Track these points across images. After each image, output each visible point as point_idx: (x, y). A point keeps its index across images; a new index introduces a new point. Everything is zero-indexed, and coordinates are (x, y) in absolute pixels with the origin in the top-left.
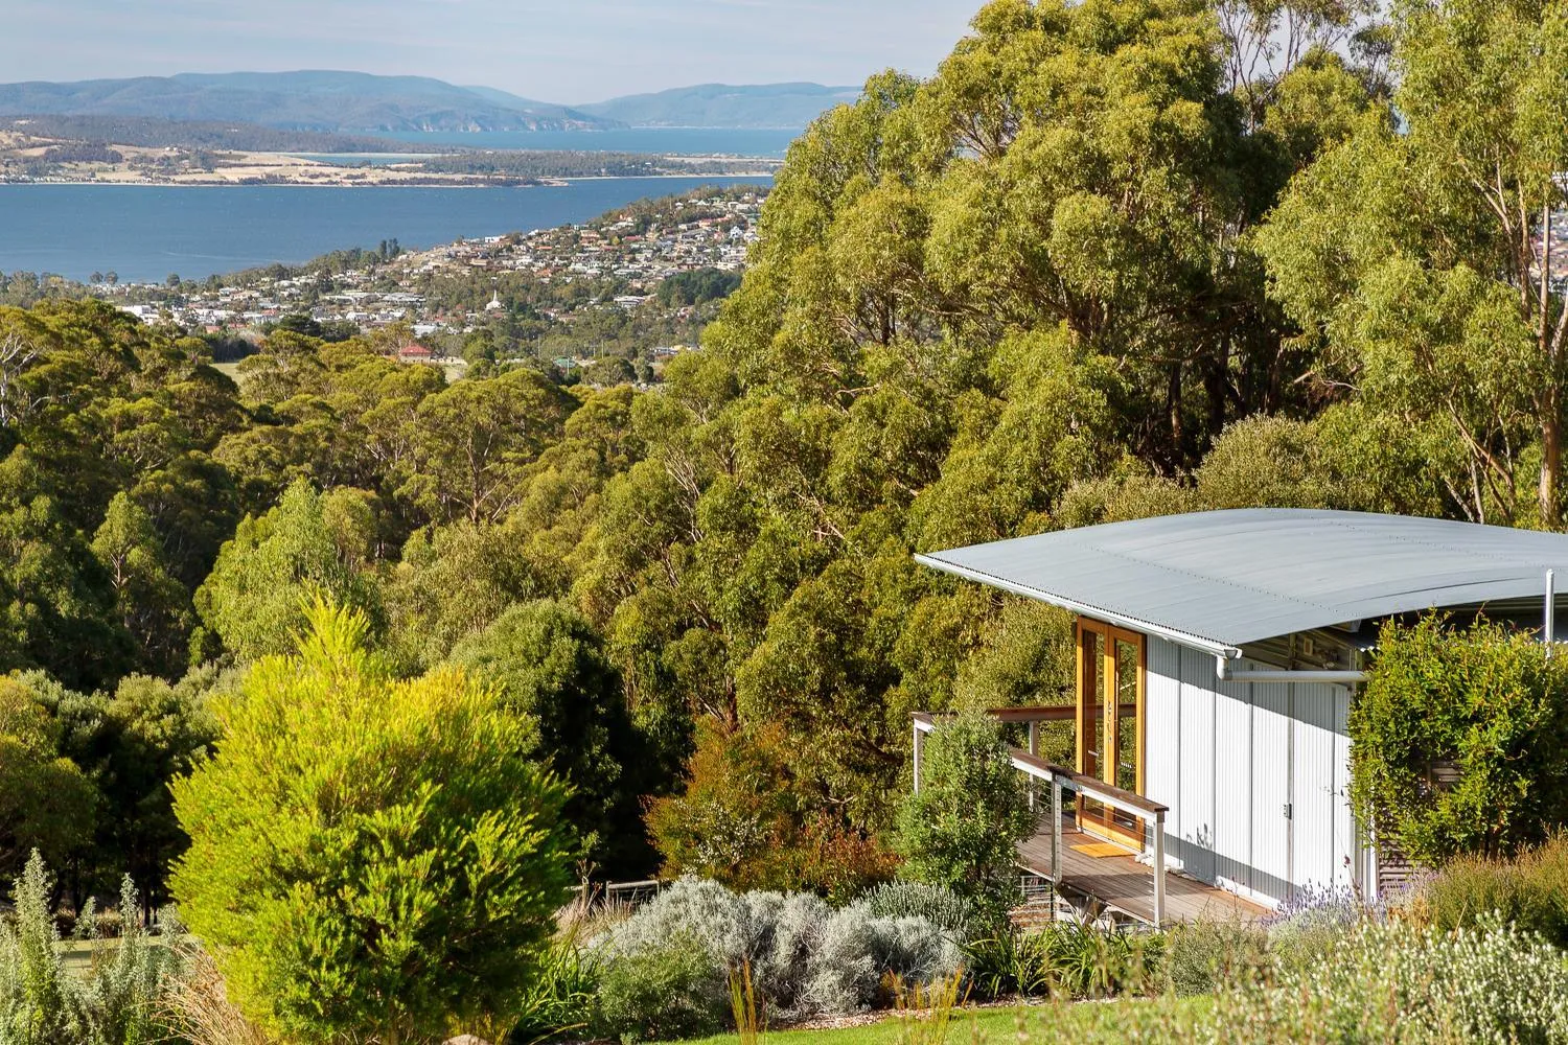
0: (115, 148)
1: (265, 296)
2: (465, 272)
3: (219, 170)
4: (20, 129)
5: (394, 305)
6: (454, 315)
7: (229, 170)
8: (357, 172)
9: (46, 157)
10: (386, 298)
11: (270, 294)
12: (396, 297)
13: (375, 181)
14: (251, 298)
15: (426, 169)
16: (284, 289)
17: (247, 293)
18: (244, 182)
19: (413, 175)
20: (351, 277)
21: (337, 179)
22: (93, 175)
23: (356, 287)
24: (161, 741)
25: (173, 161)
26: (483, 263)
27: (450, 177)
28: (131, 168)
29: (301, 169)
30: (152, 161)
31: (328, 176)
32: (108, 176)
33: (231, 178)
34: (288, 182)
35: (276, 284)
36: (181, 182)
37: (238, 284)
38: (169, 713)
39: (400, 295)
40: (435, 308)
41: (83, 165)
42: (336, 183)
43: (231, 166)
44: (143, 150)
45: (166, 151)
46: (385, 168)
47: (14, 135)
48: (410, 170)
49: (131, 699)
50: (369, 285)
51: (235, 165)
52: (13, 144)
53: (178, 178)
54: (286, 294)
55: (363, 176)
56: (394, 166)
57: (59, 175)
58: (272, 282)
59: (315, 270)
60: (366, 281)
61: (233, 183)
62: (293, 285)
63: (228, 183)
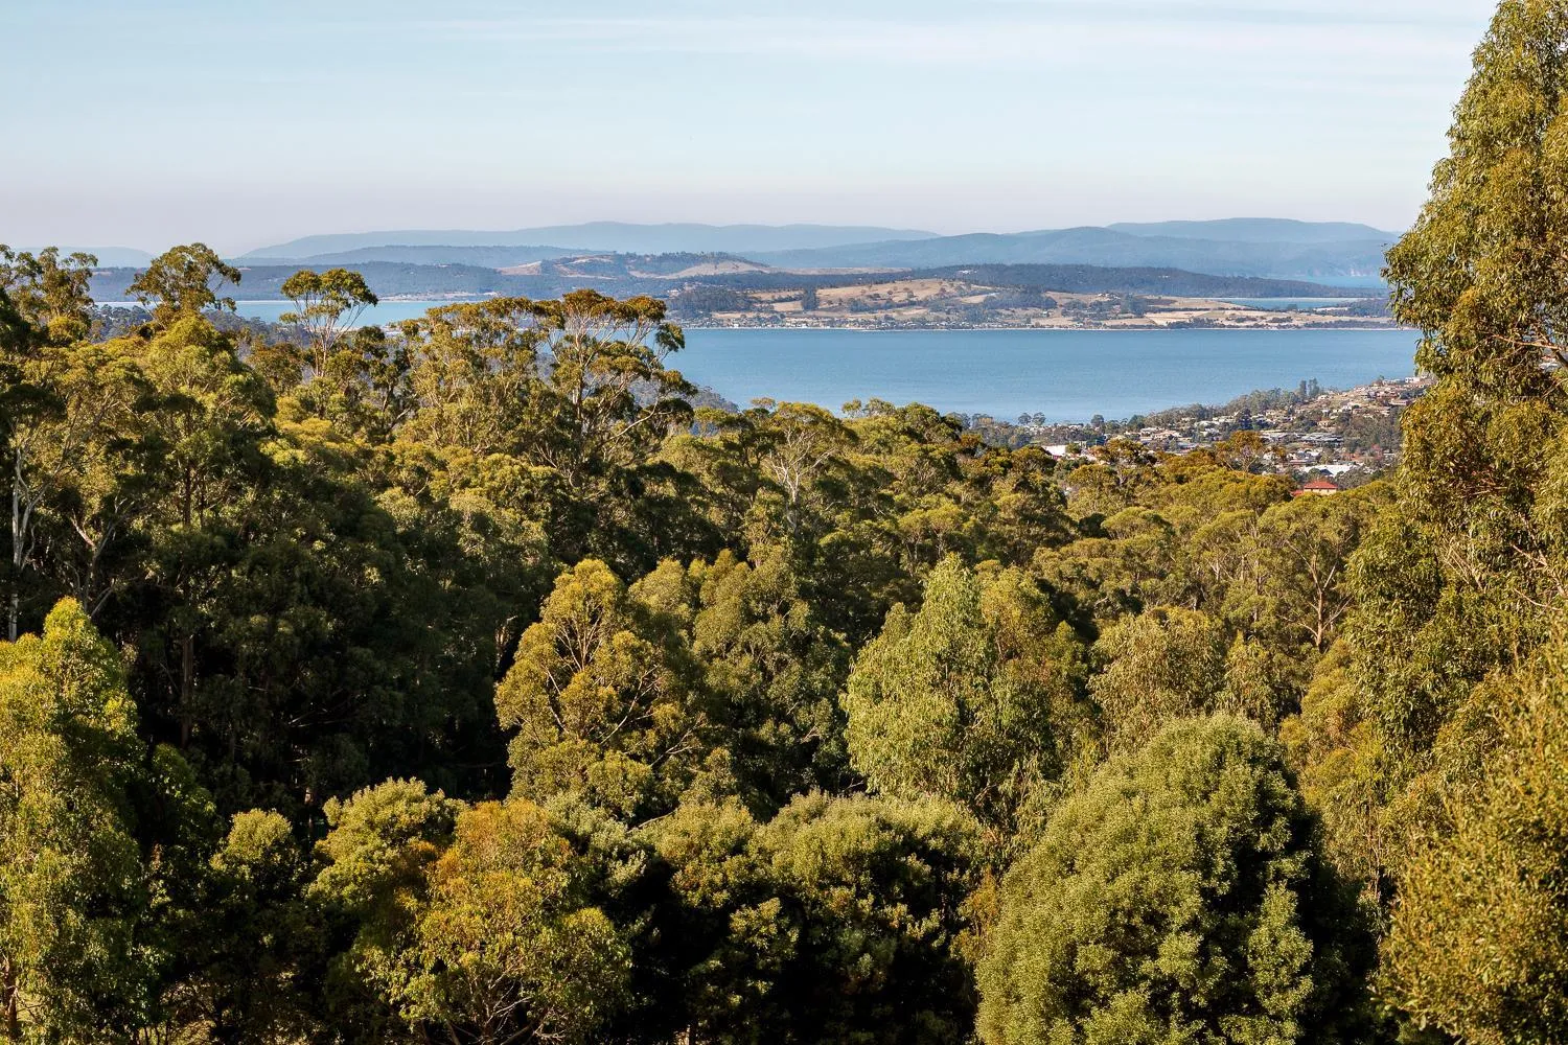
0: (1050, 294)
1: (1185, 436)
2: (1385, 412)
3: (1148, 315)
4: (963, 279)
5: (1312, 444)
6: (1372, 455)
7: (1158, 315)
8: (1284, 315)
9: (984, 304)
10: (1305, 438)
11: (1189, 434)
12: (1314, 436)
13: (1300, 324)
14: (1171, 437)
15: (1352, 312)
16: (1204, 428)
17: (1167, 433)
18: (1171, 326)
19: (1338, 318)
20: (1270, 417)
21: (1264, 322)
22: (1029, 321)
23: (1275, 427)
24: (720, 890)
25: (1104, 306)
26: (1403, 403)
27: (1375, 320)
28: (1065, 314)
29: (1228, 313)
30: (1084, 306)
31: (1254, 320)
32: (1042, 322)
33: (1159, 322)
34: (1216, 326)
35: (1196, 425)
36: (1112, 327)
37: (1158, 424)
38: (733, 855)
39: (1317, 435)
40: (1353, 447)
41: (1019, 312)
42: (1262, 326)
43: (1161, 311)
44: (1076, 297)
45: (1098, 298)
46: (1310, 312)
47: (956, 284)
48: (1335, 314)
49: (686, 834)
50: (1288, 425)
51: (1164, 310)
52: (955, 292)
53: (1108, 323)
54: (1205, 433)
55: (1289, 319)
56: (1319, 310)
57: (996, 321)
58: (1193, 422)
59: (1235, 410)
60: (1285, 421)
61: (1162, 327)
62: (1212, 426)
63: (1157, 326)
